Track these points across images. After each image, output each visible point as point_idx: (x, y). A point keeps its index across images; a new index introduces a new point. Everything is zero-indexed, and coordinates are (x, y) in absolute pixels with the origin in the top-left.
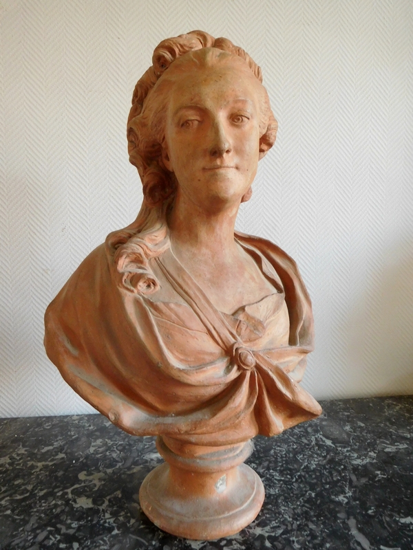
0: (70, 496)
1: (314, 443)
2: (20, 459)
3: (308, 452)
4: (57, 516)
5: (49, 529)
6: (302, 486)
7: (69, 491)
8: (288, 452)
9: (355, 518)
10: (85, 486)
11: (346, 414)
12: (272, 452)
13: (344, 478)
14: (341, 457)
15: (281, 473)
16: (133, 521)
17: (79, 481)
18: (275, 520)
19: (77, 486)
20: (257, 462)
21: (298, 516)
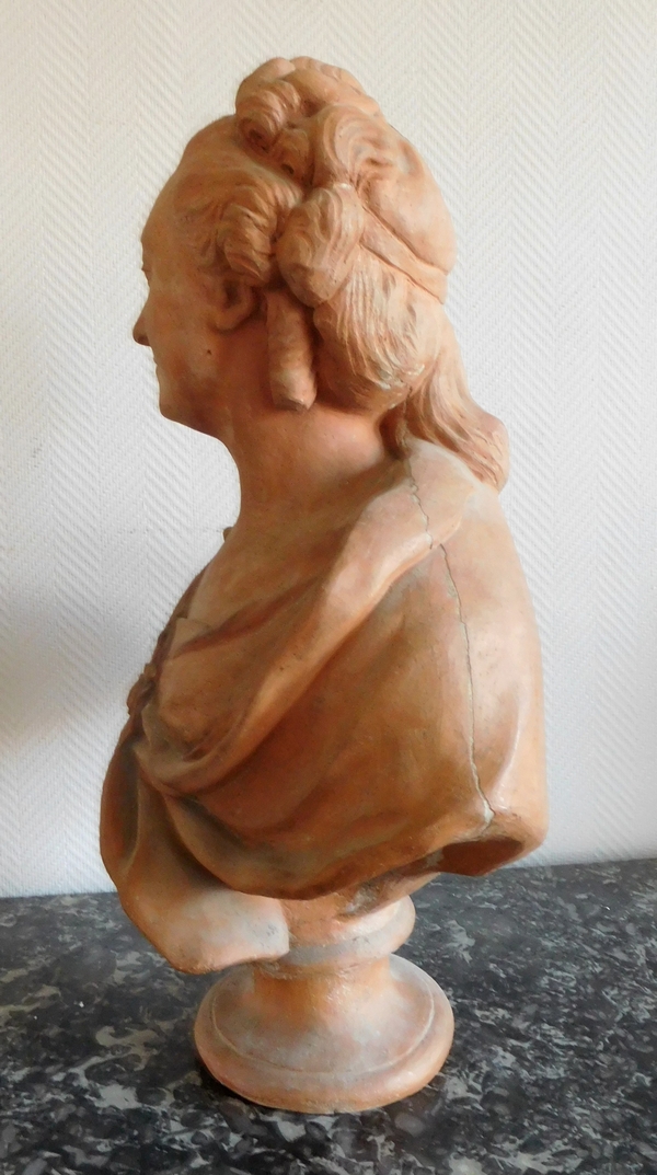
0: (84, 1082)
1: (642, 961)
3: (628, 983)
4: (61, 1128)
5: (47, 1154)
6: (619, 1060)
7: (79, 1070)
8: (582, 981)
10: (117, 1061)
12: (544, 981)
15: (569, 1030)
16: (234, 1139)
17: (95, 1048)
18: (562, 1138)
19: (95, 1060)
20: (511, 1005)
21: (617, 1131)
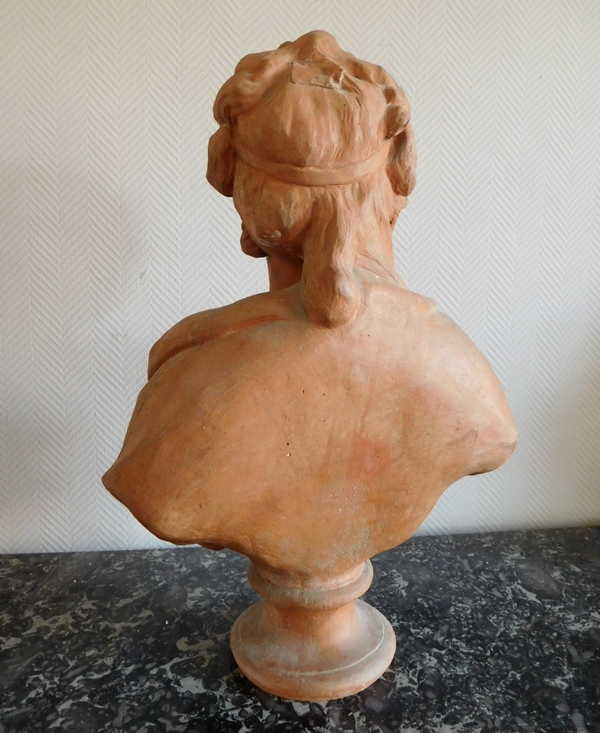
0: (170, 675)
1: (510, 597)
2: (88, 618)
3: (504, 612)
4: (157, 705)
5: (147, 724)
6: (501, 662)
7: (167, 667)
8: (475, 610)
9: (581, 712)
10: (188, 661)
11: (552, 552)
12: (452, 609)
13: (559, 652)
14: (552, 619)
15: (468, 642)
16: (266, 714)
17: (176, 652)
18: (467, 714)
19: (176, 660)
20: (432, 625)
21: (502, 709)
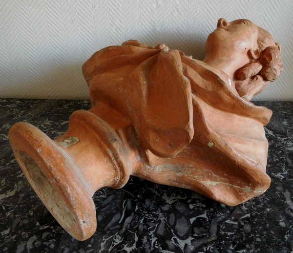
2: (46, 129)
9: (289, 191)
11: (284, 112)
13: (282, 161)
14: (280, 144)
